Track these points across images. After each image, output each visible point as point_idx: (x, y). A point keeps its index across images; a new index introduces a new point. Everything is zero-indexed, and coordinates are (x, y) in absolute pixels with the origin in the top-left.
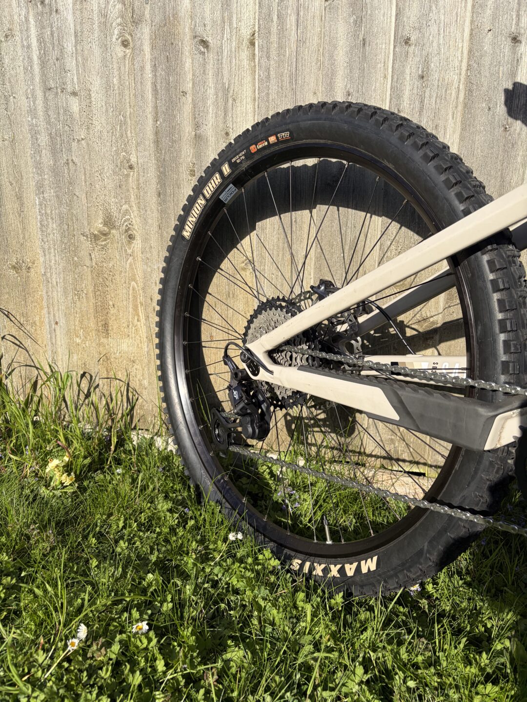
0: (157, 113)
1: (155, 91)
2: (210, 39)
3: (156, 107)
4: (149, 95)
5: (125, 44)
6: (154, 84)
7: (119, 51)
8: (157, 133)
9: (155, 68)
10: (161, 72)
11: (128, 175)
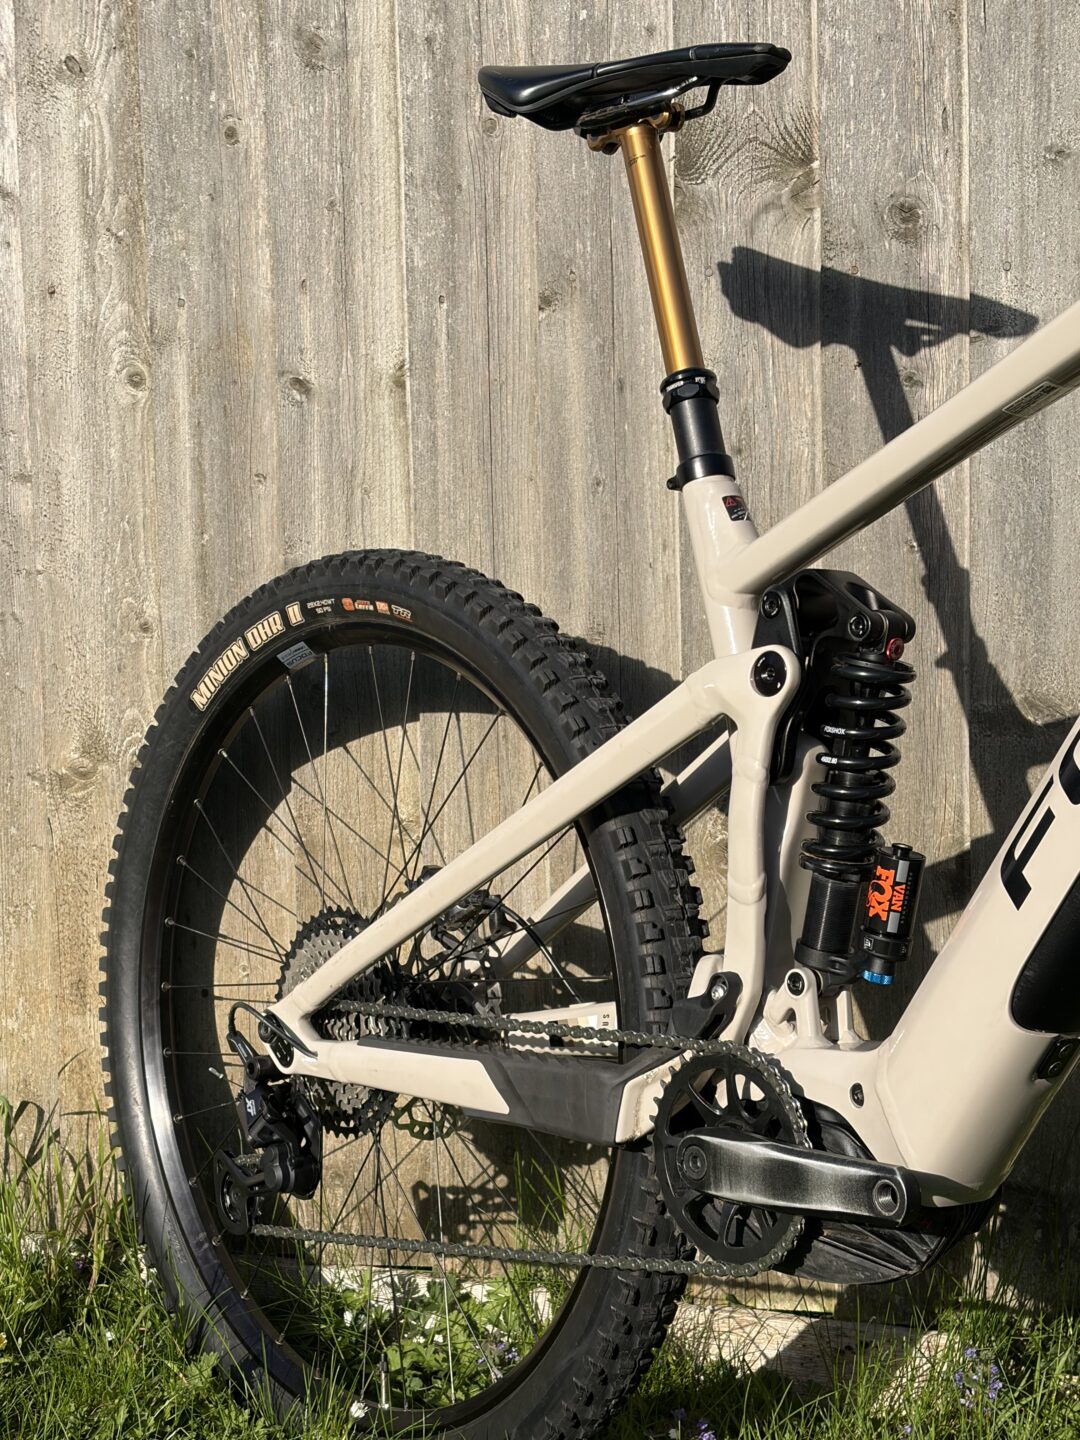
0: (202, 518)
1: (199, 474)
2: (312, 377)
3: (200, 506)
4: (187, 484)
5: (135, 380)
6: (198, 461)
7: (124, 393)
8: (202, 558)
9: (198, 429)
10: (211, 437)
11: (138, 645)
